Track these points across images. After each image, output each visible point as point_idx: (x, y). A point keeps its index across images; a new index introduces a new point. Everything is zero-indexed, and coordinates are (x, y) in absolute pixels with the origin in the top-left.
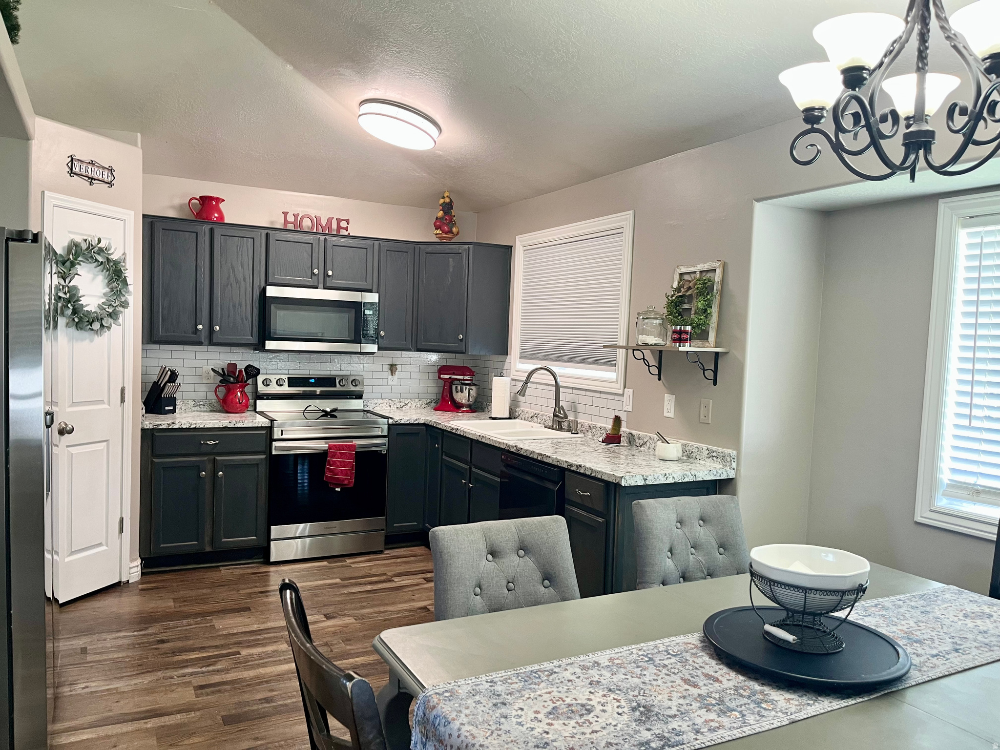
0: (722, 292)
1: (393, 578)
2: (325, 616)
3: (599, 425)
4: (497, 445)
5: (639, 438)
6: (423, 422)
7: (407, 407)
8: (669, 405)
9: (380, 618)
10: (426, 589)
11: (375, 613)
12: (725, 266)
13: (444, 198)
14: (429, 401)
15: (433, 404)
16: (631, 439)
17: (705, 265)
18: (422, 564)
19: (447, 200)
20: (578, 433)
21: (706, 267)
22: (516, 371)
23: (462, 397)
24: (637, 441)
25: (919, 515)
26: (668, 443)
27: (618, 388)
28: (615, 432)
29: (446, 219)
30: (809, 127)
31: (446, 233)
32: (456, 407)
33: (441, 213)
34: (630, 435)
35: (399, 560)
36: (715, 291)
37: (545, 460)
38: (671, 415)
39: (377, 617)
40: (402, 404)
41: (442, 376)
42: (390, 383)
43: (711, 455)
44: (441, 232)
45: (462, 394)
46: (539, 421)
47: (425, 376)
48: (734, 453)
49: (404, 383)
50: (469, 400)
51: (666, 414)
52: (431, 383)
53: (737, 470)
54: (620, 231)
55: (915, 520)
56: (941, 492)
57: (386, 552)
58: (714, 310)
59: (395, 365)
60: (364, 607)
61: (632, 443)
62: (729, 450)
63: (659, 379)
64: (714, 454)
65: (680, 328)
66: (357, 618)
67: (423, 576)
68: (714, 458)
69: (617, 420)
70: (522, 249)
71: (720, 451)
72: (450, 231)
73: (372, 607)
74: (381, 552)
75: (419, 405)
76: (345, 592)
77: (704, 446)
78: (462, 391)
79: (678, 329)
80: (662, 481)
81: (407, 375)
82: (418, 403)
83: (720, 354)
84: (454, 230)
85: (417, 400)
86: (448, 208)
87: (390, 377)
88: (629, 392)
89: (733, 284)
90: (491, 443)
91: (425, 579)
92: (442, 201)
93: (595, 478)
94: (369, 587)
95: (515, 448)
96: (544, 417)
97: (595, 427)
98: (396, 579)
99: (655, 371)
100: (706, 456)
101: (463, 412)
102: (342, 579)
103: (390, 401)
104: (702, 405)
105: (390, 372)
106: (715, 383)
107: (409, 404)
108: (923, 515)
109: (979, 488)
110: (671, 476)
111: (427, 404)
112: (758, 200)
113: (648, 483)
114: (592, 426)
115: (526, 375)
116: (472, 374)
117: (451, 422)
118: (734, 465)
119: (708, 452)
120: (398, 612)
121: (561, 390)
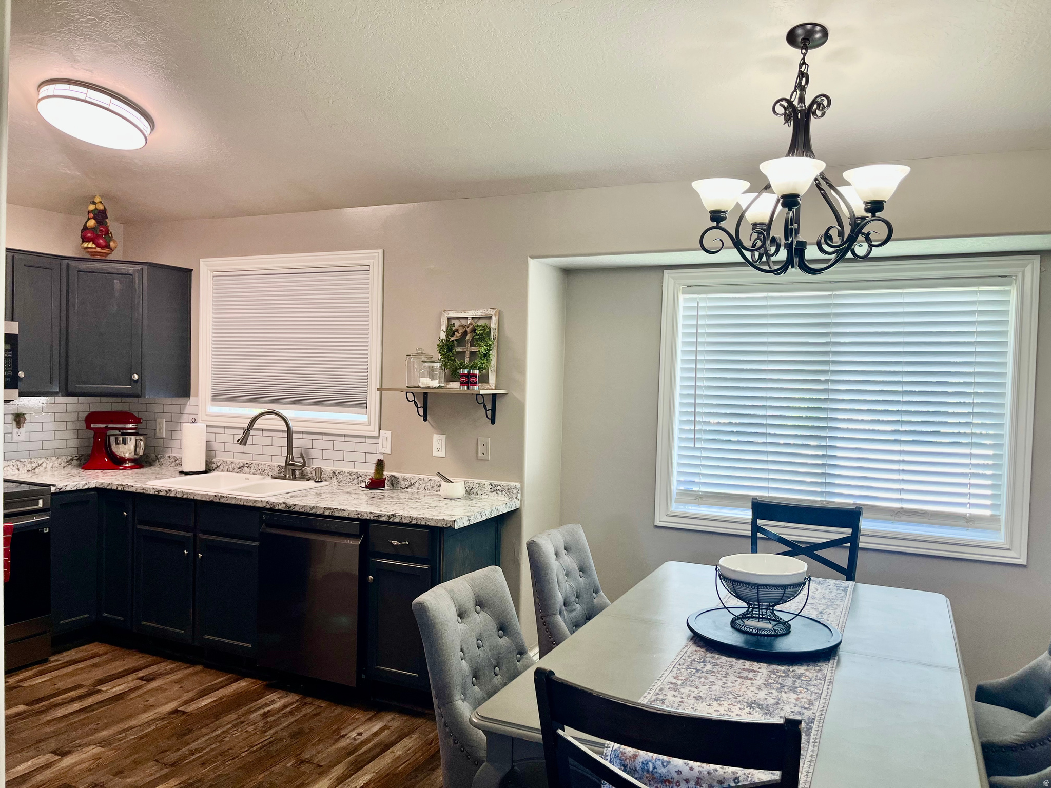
0: (498, 338)
1: (99, 688)
2: (54, 752)
3: (347, 470)
4: (251, 504)
5: (405, 480)
6: (94, 486)
7: (41, 469)
8: (438, 444)
9: (133, 737)
10: (155, 689)
11: (120, 732)
12: (500, 314)
13: (94, 203)
14: (70, 458)
15: (75, 462)
16: (394, 482)
17: (478, 312)
18: (118, 663)
19: (100, 207)
20: (322, 482)
21: (479, 313)
22: (207, 415)
23: (127, 449)
24: (402, 483)
25: (658, 520)
26: (452, 482)
27: (373, 430)
28: (378, 476)
29: (101, 231)
30: (715, 224)
31: (102, 248)
32: (117, 463)
33: (92, 223)
34: (393, 478)
35: (81, 665)
36: (491, 336)
37: (336, 514)
38: (442, 454)
39: (126, 736)
40: (34, 465)
41: (92, 426)
42: (16, 438)
43: (494, 489)
44: (94, 246)
45: (126, 447)
46: (253, 471)
47: (62, 426)
48: (519, 485)
49: (34, 436)
50: (135, 453)
51: (435, 454)
52: (70, 435)
53: (522, 500)
54: (367, 268)
55: (655, 524)
56: (673, 500)
57: (52, 659)
58: (493, 355)
59: (23, 414)
60: (96, 731)
61: (394, 485)
62: (514, 483)
63: (425, 420)
64: (499, 488)
65: (469, 372)
66: (101, 743)
67: (133, 676)
68: (498, 492)
69: (380, 464)
70: (210, 275)
71: (505, 485)
72: (107, 246)
73: (106, 727)
74: (46, 661)
75: (57, 465)
76: (49, 718)
77: (487, 482)
78: (124, 442)
79: (466, 372)
80: (479, 519)
81: (38, 427)
82: (56, 462)
83: (497, 395)
84: (112, 244)
85: (54, 458)
86: (100, 216)
87: (16, 430)
88: (386, 434)
89: (509, 331)
90: (238, 503)
91: (141, 679)
92: (92, 207)
93: (416, 526)
94: (76, 706)
95: (284, 506)
96: (262, 466)
97: (341, 473)
98: (103, 688)
99: (421, 411)
100: (489, 490)
101: (125, 468)
102: (27, 705)
103: (18, 463)
104: (479, 443)
105: (14, 424)
106: (493, 422)
107: (44, 465)
108: (661, 520)
109: (701, 493)
110: (484, 514)
111: (67, 462)
112: (532, 257)
113: (472, 523)
114: (337, 472)
115: (249, 421)
116: (137, 421)
117: (148, 483)
118: (519, 497)
119: (491, 487)
120: (149, 723)
121: (294, 435)
